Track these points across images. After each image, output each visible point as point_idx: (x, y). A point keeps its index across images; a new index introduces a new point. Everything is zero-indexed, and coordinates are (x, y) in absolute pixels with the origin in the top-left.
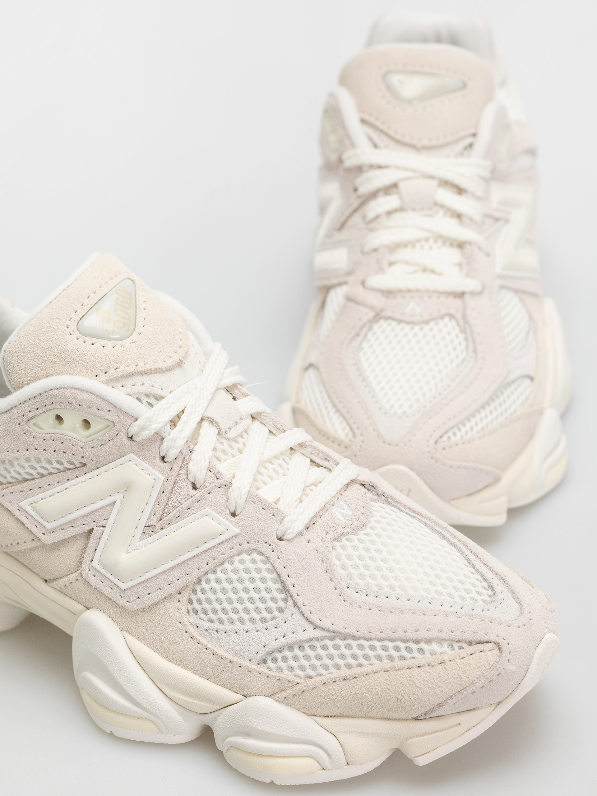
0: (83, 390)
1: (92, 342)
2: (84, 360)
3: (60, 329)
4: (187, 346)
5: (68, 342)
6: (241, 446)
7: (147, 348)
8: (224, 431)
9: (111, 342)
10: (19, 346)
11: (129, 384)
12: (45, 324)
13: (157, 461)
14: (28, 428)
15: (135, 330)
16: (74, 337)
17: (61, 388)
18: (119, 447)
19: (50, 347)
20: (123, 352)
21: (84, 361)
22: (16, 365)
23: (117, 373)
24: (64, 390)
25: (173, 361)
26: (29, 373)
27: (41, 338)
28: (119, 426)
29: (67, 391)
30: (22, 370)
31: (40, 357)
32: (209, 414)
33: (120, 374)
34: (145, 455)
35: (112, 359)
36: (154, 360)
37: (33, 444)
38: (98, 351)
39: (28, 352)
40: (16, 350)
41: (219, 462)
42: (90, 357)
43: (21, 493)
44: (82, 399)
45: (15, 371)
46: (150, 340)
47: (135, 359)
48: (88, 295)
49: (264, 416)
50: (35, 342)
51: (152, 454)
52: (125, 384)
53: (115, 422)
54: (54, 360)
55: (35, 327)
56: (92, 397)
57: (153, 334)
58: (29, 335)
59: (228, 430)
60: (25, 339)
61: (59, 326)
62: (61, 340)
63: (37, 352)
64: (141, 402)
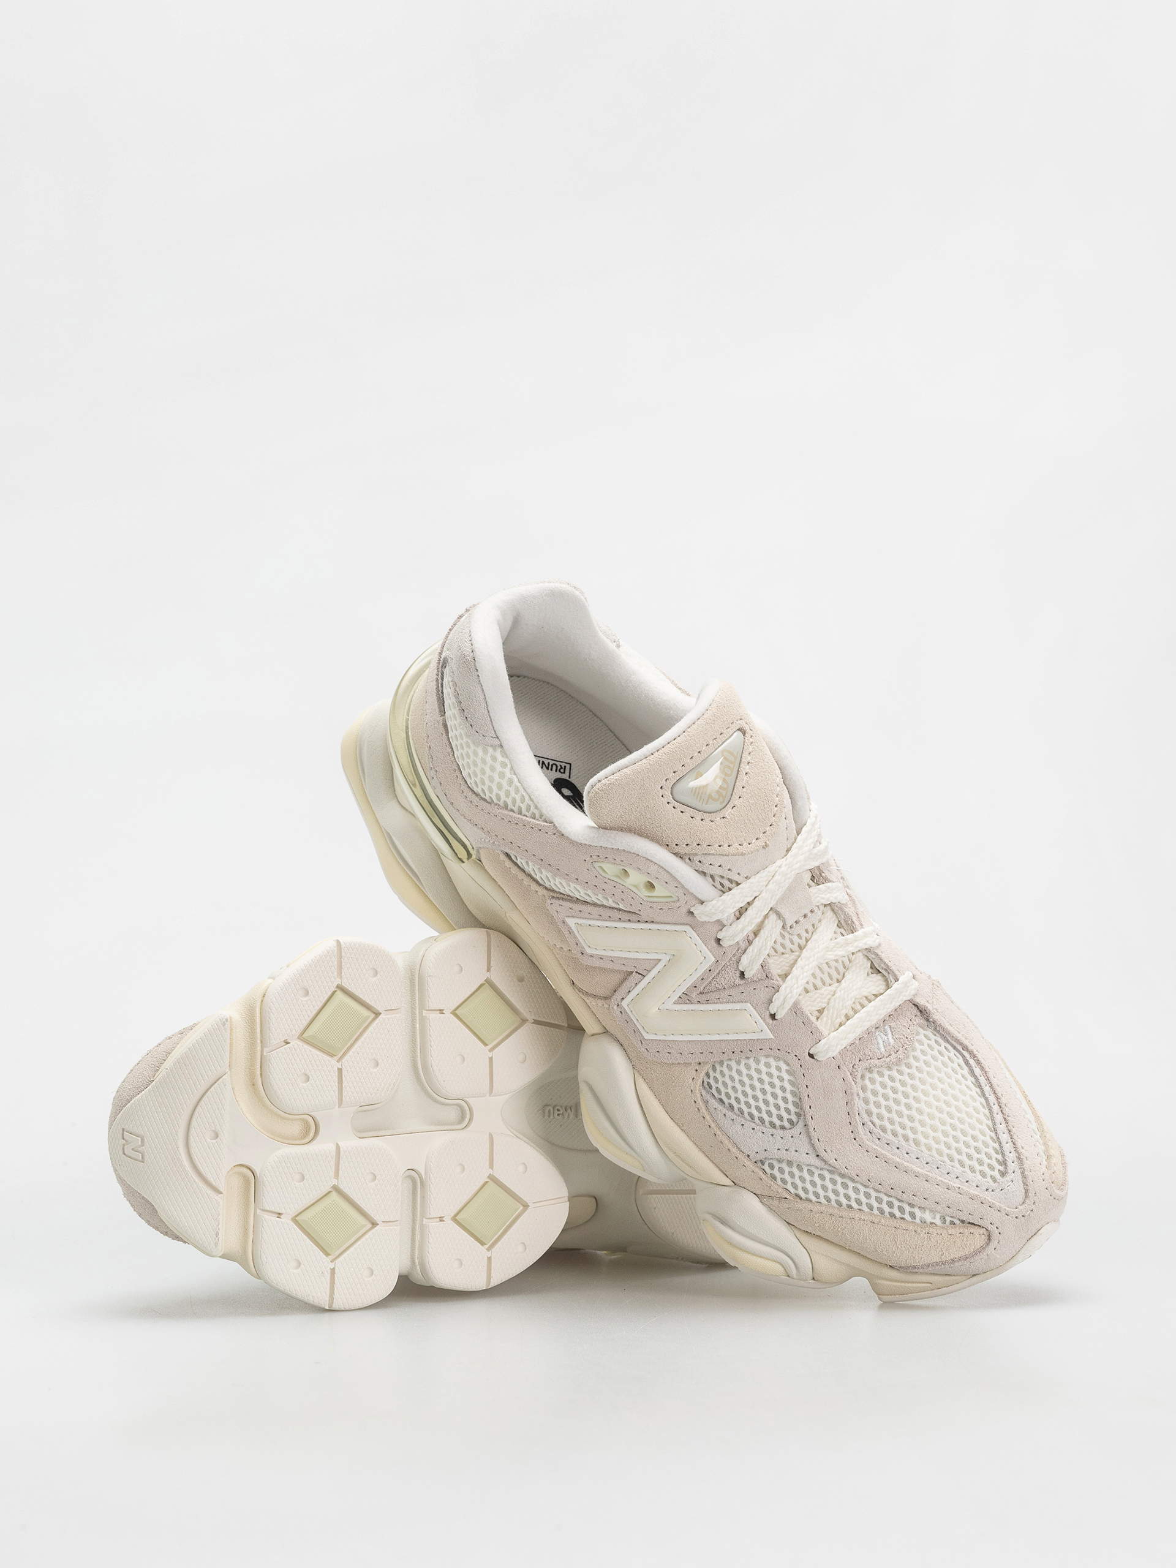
0: (655, 863)
1: (682, 811)
3: (653, 788)
5: (657, 805)
7: (736, 826)
8: (788, 926)
9: (701, 814)
10: (607, 793)
12: (639, 780)
13: (711, 943)
14: (592, 867)
18: (676, 918)
20: (710, 828)
23: (698, 849)
25: (758, 845)
26: (611, 819)
27: (632, 792)
28: (682, 902)
34: (702, 932)
35: (697, 834)
38: (685, 822)
39: (614, 801)
43: (571, 910)
45: (596, 812)
46: (741, 818)
47: (721, 839)
48: (692, 755)
51: (708, 934)
55: (628, 779)
56: (663, 872)
61: (653, 785)
62: (651, 801)
64: (714, 880)
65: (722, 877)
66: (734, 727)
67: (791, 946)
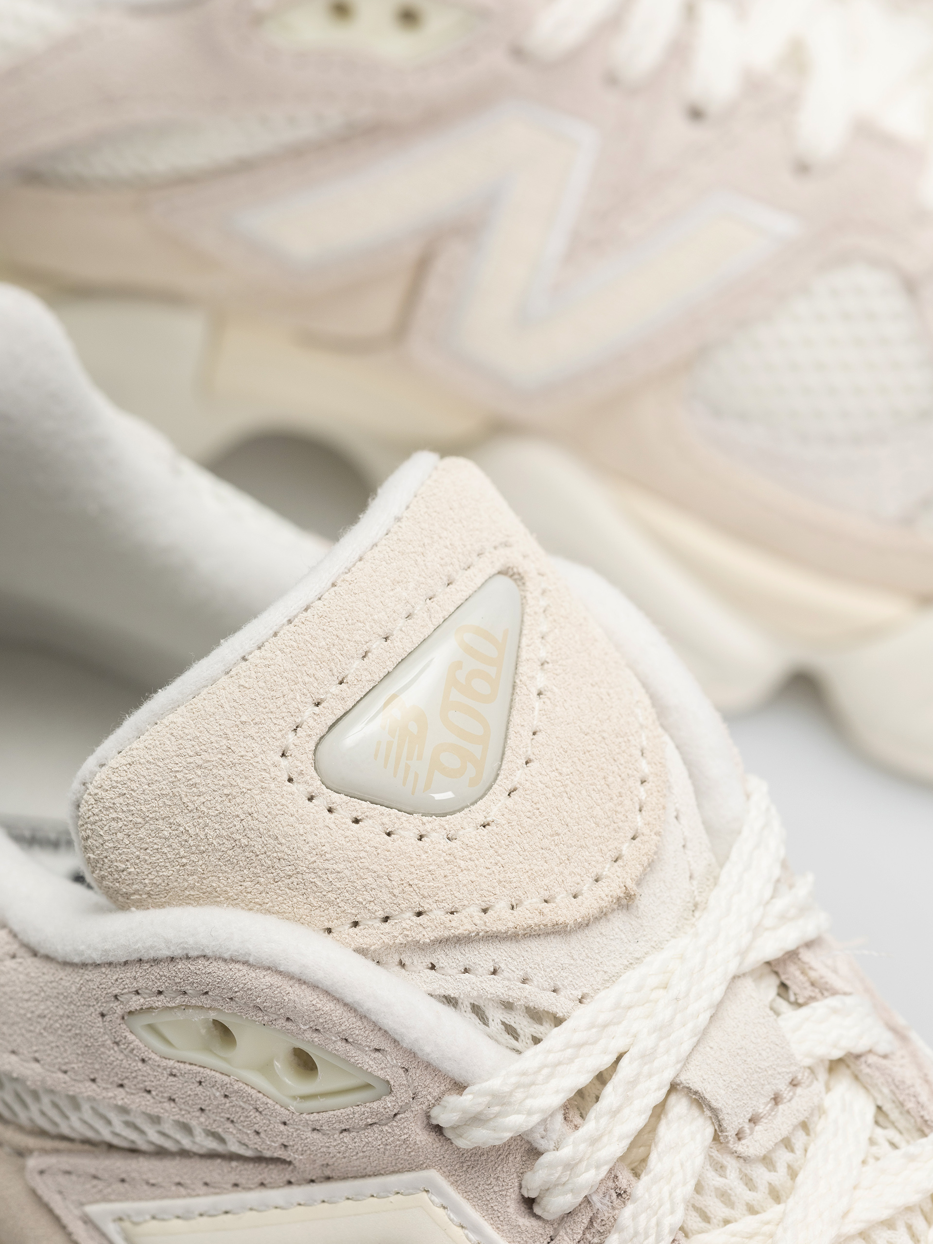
0: (301, 982)
1: (355, 815)
2: (320, 873)
3: (259, 759)
4: (658, 834)
5: (279, 807)
6: (779, 1177)
7: (527, 846)
8: (731, 1133)
9: (416, 819)
10: (125, 792)
11: (454, 965)
12: (213, 739)
13: (508, 1210)
14: (128, 1034)
15: (498, 775)
16: (299, 790)
17: (234, 960)
18: (397, 1148)
19: (220, 813)
20: (448, 858)
21: (320, 877)
22: (111, 845)
23: (421, 929)
24: (245, 969)
25: (603, 896)
26: (150, 873)
27: (198, 780)
28: (404, 1096)
29: (254, 975)
30: (127, 861)
31: (185, 837)
32: (693, 1079)
33: (430, 934)
34: (476, 1185)
35: (411, 883)
36: (542, 892)
37: (140, 1078)
38: (368, 849)
39: (151, 816)
40: (116, 801)
41: (703, 1225)
42: (342, 866)
43: (95, 1182)
44: (298, 1006)
45: (106, 860)
46: (540, 818)
47: (484, 886)
48: (365, 648)
49: (869, 1066)
50: (178, 789)
51: (496, 1189)
52: (442, 965)
53: (392, 1083)
54: (230, 852)
55: (180, 741)
56: (328, 1006)
57: (554, 795)
58: (161, 764)
59: (747, 1127)
60: (145, 773)
61: (257, 751)
62: (258, 797)
63: (179, 819)
64: (484, 1020)
65: (508, 1006)
66: (486, 567)
67: (749, 1196)
